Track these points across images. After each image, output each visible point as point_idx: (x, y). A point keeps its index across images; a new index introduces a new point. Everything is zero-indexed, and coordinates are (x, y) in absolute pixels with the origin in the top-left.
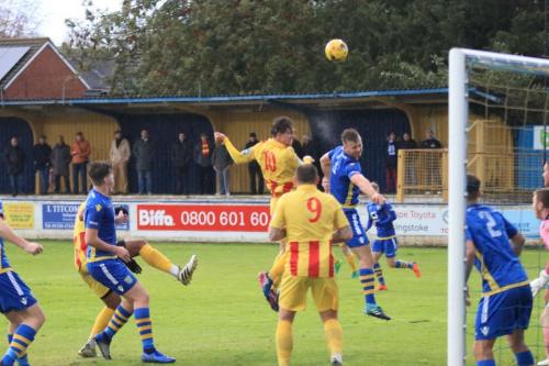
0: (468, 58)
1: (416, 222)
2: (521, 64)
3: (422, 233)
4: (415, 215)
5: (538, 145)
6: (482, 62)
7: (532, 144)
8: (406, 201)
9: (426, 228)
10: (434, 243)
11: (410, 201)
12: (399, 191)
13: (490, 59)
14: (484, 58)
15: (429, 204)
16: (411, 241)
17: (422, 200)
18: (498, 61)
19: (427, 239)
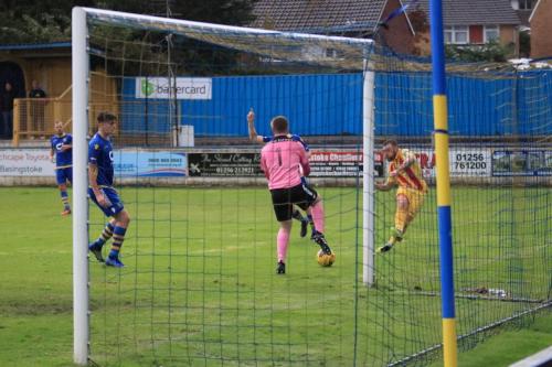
0: (89, 16)
1: (31, 164)
2: (136, 21)
3: (36, 173)
4: (29, 157)
5: (140, 94)
6: (102, 19)
7: (134, 92)
8: (22, 145)
9: (40, 169)
10: (48, 183)
11: (25, 145)
12: (15, 136)
13: (108, 16)
14: (102, 15)
15: (42, 148)
16: (28, 181)
17: (36, 145)
18: (115, 18)
19: (41, 179)
